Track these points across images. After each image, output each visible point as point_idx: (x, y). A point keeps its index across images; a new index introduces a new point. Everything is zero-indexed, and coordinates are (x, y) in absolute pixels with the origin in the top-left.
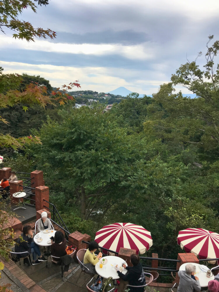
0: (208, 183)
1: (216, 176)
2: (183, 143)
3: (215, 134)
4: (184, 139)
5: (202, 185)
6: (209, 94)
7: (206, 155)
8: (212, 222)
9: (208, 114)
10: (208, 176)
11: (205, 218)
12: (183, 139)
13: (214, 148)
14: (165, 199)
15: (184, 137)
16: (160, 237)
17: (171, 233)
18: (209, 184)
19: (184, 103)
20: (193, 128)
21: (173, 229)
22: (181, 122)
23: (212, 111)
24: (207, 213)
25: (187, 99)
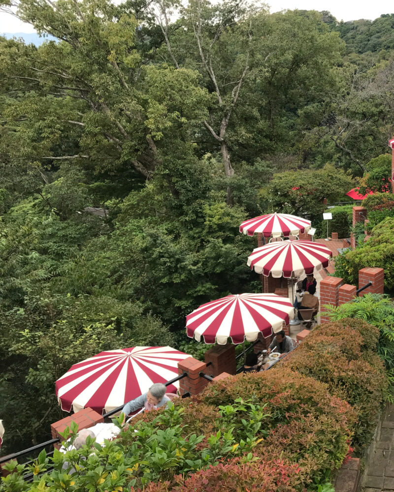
0: (120, 246)
1: (135, 225)
2: (40, 164)
3: (111, 128)
4: (35, 152)
5: (108, 254)
6: (71, 31)
7: (111, 184)
8: (138, 327)
9: (83, 82)
10: (118, 232)
11: (122, 325)
12: (32, 153)
13: (117, 162)
14: (7, 314)
15: (34, 148)
16: (17, 412)
17: (45, 391)
18: (123, 248)
19: (9, 57)
20: (52, 121)
21: (45, 379)
22: (16, 108)
23: (89, 74)
24: (125, 312)
25: (17, 46)
